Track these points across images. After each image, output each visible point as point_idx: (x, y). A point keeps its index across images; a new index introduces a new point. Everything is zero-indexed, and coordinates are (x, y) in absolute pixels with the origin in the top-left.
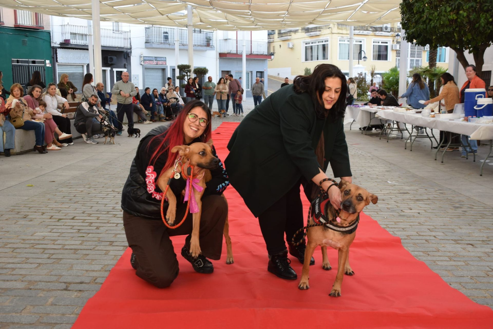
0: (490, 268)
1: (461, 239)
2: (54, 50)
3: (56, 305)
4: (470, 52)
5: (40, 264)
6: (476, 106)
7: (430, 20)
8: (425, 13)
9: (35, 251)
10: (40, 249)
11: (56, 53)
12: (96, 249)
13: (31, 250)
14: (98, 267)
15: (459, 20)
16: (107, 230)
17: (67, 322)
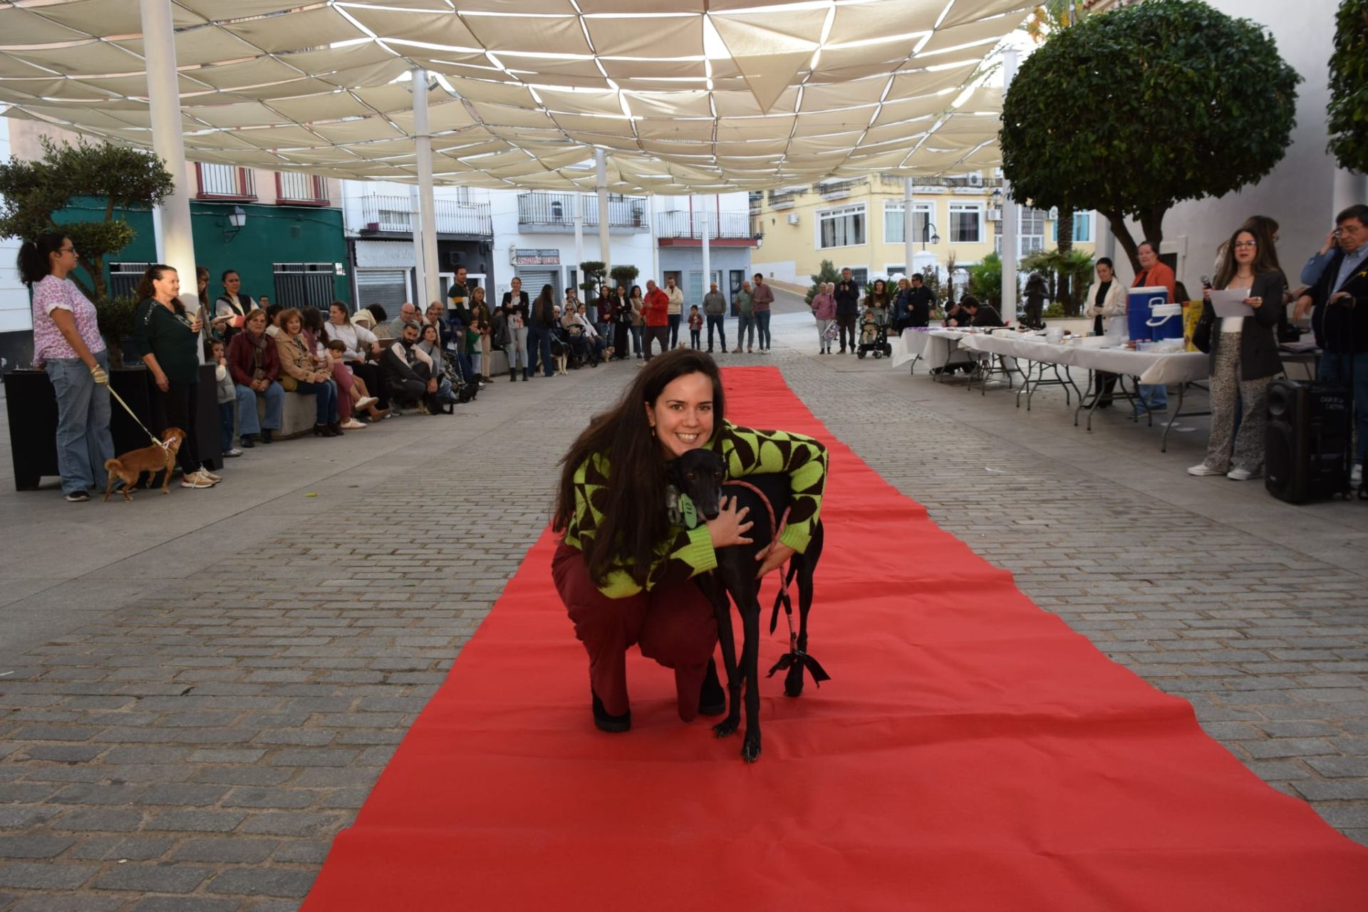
0: (1186, 624)
1: (1127, 571)
2: (351, 242)
3: (367, 711)
4: (1135, 219)
5: (334, 637)
6: (1151, 320)
7: (1058, 159)
8: (1047, 147)
9: (325, 613)
10: (333, 609)
11: (354, 250)
12: (437, 608)
13: (317, 613)
14: (442, 642)
15: (1112, 158)
16: (457, 573)
17: (387, 742)
